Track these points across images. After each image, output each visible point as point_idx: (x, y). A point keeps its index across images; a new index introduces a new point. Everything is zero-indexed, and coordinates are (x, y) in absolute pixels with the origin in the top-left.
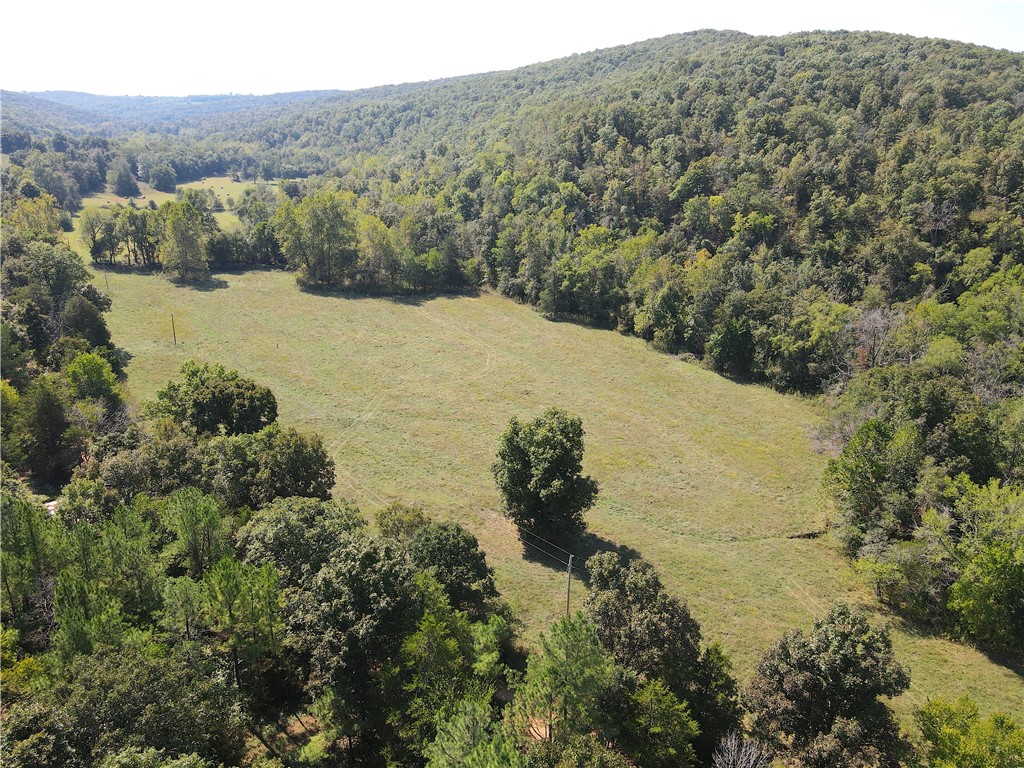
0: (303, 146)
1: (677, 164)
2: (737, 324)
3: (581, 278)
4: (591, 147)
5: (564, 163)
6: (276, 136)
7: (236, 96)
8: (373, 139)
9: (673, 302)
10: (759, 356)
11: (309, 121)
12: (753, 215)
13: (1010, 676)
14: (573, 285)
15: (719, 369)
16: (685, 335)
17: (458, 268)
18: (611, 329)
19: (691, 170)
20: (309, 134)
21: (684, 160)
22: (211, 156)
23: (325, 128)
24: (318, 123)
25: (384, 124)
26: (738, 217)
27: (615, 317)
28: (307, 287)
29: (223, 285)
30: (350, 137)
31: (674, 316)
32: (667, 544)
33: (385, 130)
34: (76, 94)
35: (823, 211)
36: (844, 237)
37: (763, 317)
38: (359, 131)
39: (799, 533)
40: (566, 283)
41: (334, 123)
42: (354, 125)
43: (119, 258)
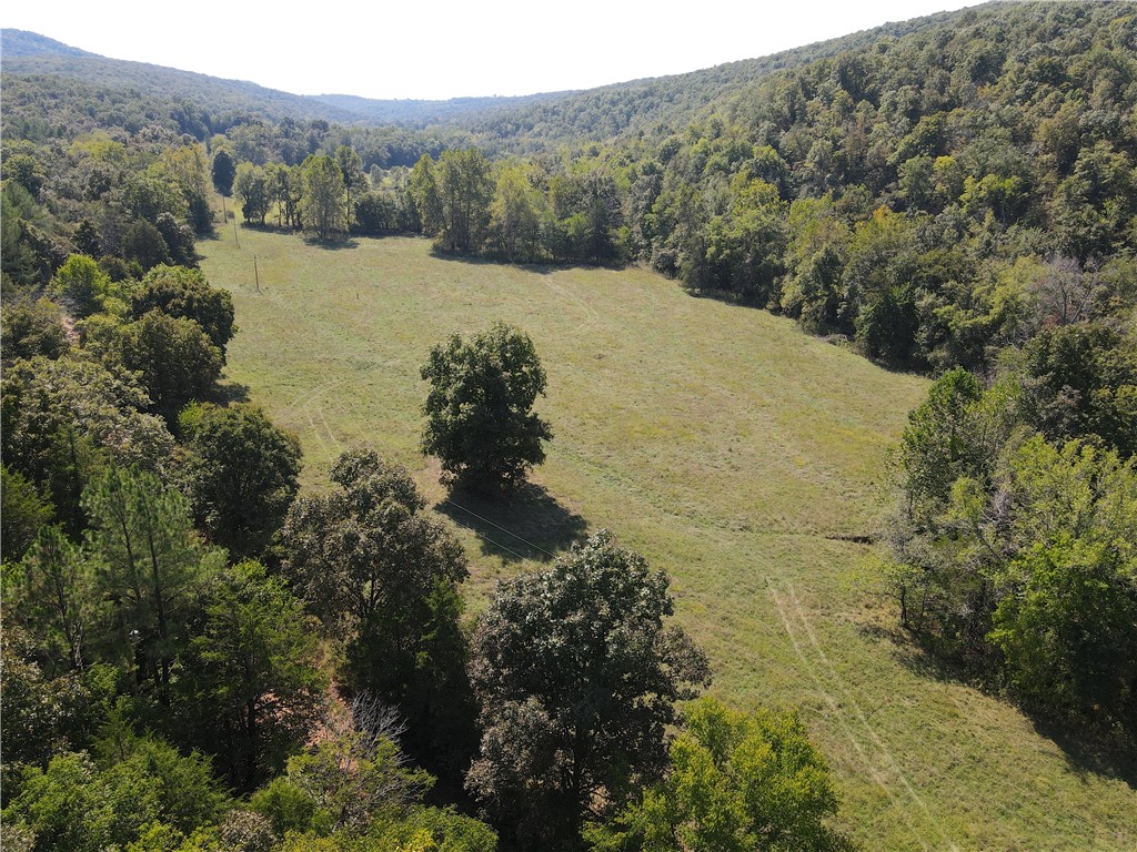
0: (536, 136)
1: (905, 119)
2: (897, 292)
3: (731, 244)
4: (805, 107)
5: (766, 125)
6: (510, 126)
7: (500, 98)
8: (607, 128)
9: (828, 269)
10: (922, 336)
11: (545, 111)
12: (990, 178)
13: (1052, 755)
14: (720, 251)
15: (872, 355)
16: (839, 311)
17: (608, 237)
18: (760, 307)
19: (921, 127)
20: (543, 124)
21: (914, 114)
22: (433, 143)
23: (560, 118)
24: (554, 113)
25: (621, 112)
26: (969, 181)
27: (767, 292)
28: (440, 252)
29: (354, 245)
30: (584, 127)
31: (827, 287)
32: (645, 522)
33: (621, 119)
34: (349, 97)
35: (1092, 172)
36: (1115, 207)
37: (934, 284)
38: (594, 119)
39: (848, 535)
40: (712, 249)
41: (571, 113)
42: (590, 114)
43: (268, 218)
